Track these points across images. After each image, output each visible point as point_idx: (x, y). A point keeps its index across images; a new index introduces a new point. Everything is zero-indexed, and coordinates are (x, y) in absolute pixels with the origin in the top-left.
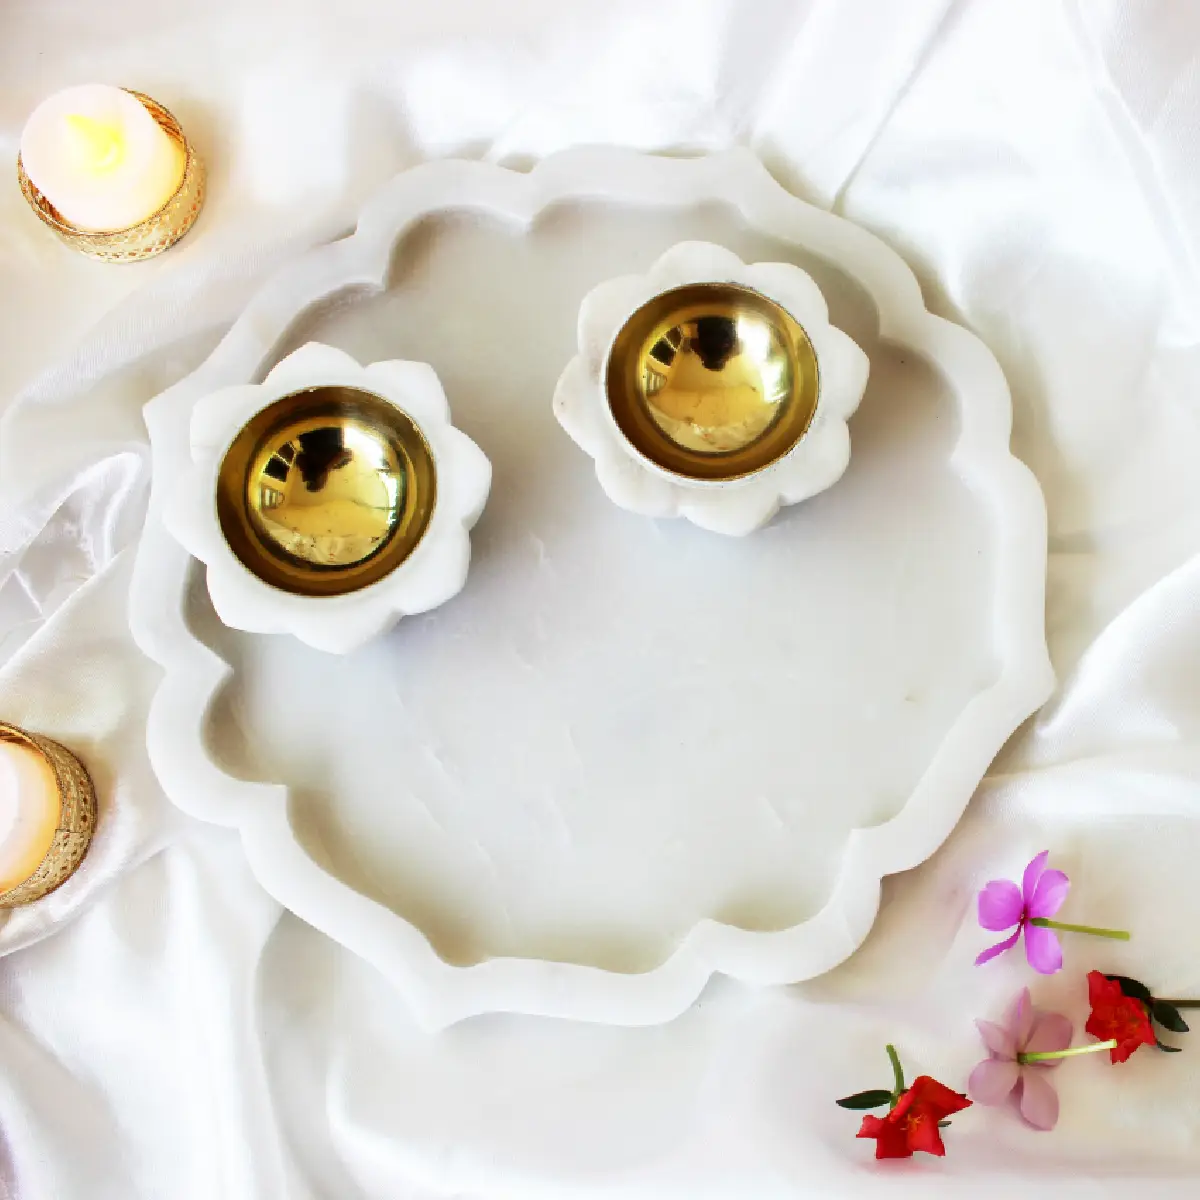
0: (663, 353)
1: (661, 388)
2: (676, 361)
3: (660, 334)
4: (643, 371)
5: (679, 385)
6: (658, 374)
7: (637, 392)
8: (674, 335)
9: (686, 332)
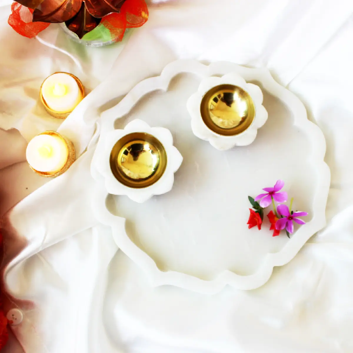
0: (216, 100)
1: (214, 109)
2: (218, 102)
3: (216, 95)
4: (210, 104)
5: (217, 108)
6: (213, 105)
7: (207, 109)
8: (219, 96)
9: (222, 95)
